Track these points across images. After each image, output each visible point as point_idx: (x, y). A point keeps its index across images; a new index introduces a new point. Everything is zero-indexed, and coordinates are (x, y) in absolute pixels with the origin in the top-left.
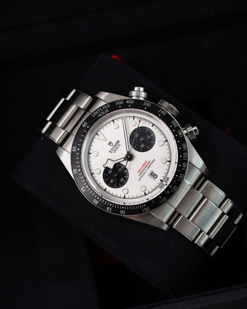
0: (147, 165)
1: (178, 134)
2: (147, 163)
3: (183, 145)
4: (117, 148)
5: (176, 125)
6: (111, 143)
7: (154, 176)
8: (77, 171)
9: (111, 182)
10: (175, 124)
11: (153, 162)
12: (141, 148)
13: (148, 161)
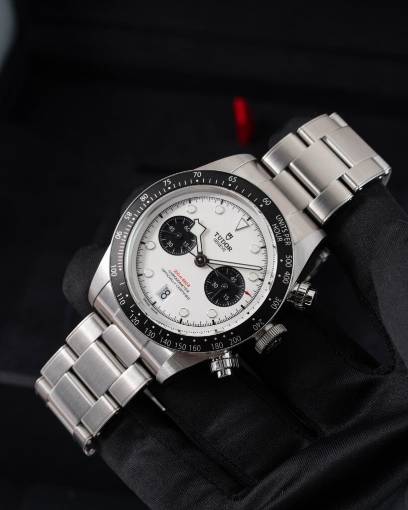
0: (183, 286)
1: (218, 341)
2: (186, 286)
3: (199, 347)
4: (220, 245)
5: (233, 342)
6: (231, 238)
7: (165, 294)
8: (197, 178)
9: (171, 228)
10: (235, 341)
11: (186, 296)
12: (213, 283)
13: (188, 288)
